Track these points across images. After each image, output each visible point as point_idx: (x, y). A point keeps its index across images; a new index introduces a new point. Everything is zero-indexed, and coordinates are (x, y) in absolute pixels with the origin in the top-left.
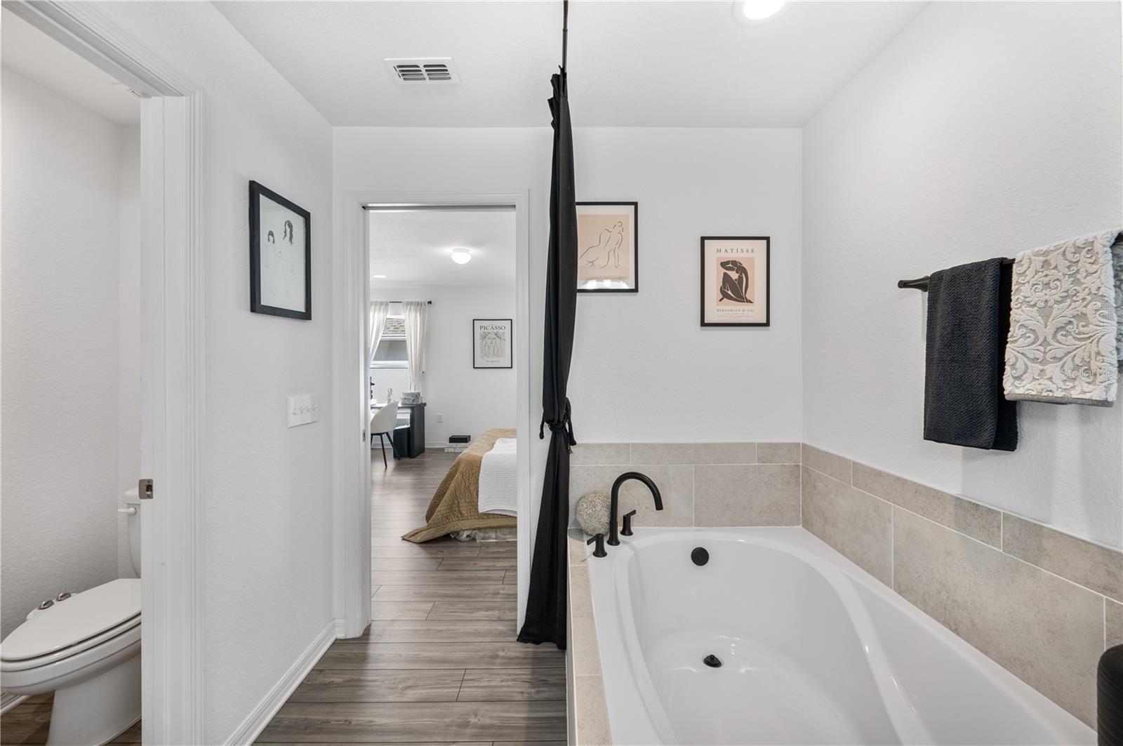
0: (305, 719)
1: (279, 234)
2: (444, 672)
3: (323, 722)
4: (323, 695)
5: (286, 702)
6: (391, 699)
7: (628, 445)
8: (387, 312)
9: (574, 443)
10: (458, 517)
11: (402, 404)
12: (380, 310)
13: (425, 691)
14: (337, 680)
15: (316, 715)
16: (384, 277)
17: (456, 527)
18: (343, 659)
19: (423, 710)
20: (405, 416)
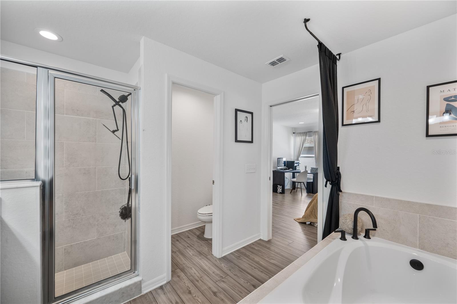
0: (245, 253)
1: (243, 121)
2: (285, 261)
3: (249, 255)
4: (251, 250)
5: (243, 247)
6: (266, 259)
7: (373, 197)
8: (306, 136)
9: (341, 191)
10: (314, 217)
11: (311, 172)
12: (304, 136)
13: (277, 262)
14: (256, 248)
15: (248, 253)
16: (303, 123)
17: (313, 221)
18: (259, 244)
19: (273, 266)
20: (311, 176)
